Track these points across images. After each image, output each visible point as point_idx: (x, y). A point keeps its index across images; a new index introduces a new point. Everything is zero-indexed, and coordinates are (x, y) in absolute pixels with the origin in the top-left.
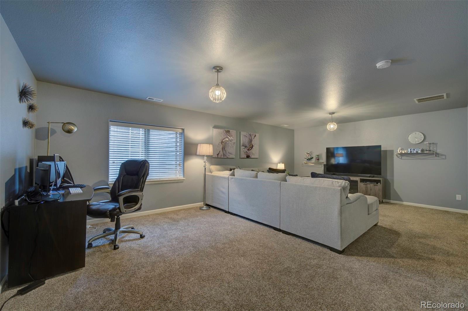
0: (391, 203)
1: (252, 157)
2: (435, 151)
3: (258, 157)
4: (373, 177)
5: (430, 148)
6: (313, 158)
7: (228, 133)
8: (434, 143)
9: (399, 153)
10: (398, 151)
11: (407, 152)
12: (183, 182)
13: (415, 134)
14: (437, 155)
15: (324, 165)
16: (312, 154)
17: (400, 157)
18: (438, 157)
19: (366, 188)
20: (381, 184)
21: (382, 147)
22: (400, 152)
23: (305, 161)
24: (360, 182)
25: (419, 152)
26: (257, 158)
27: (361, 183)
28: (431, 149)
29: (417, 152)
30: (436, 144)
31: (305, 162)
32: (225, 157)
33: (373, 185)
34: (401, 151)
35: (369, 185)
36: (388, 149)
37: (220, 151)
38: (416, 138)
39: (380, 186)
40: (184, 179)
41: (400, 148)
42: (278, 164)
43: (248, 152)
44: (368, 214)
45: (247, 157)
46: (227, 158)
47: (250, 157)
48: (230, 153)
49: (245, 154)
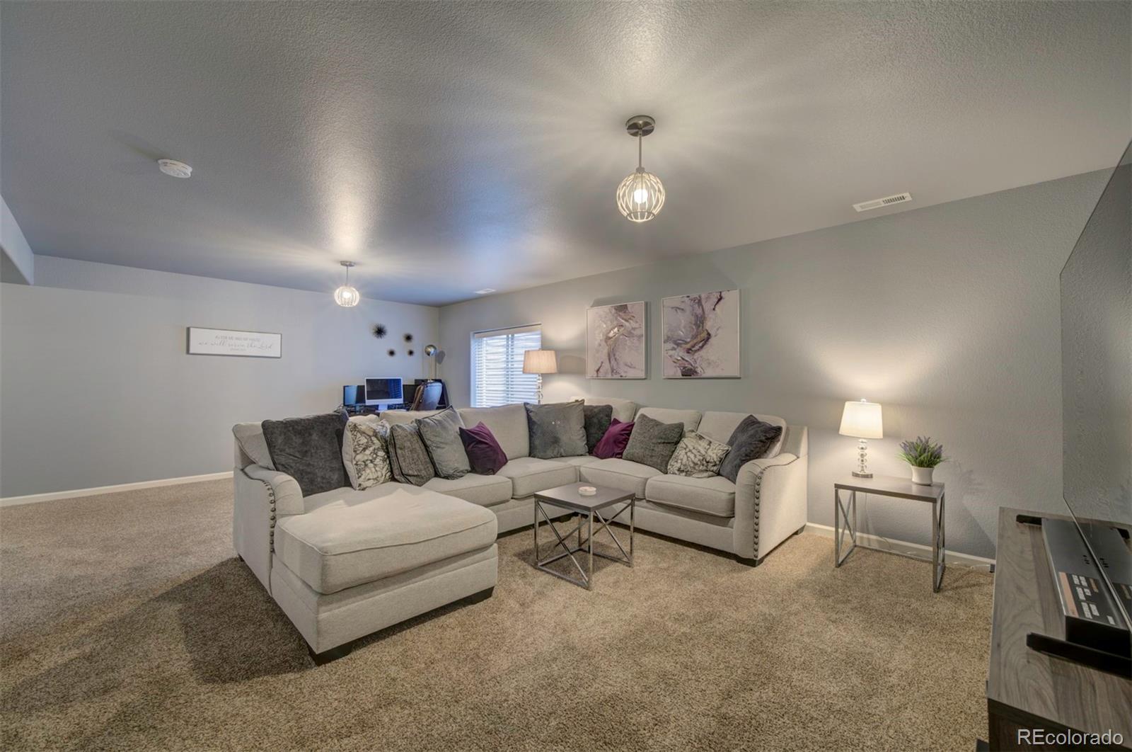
1: (704, 376)
3: (737, 374)
37: (602, 363)
42: (847, 404)
43: (688, 357)
45: (683, 375)
46: (622, 378)
47: (696, 372)
48: (630, 365)
49: (678, 365)
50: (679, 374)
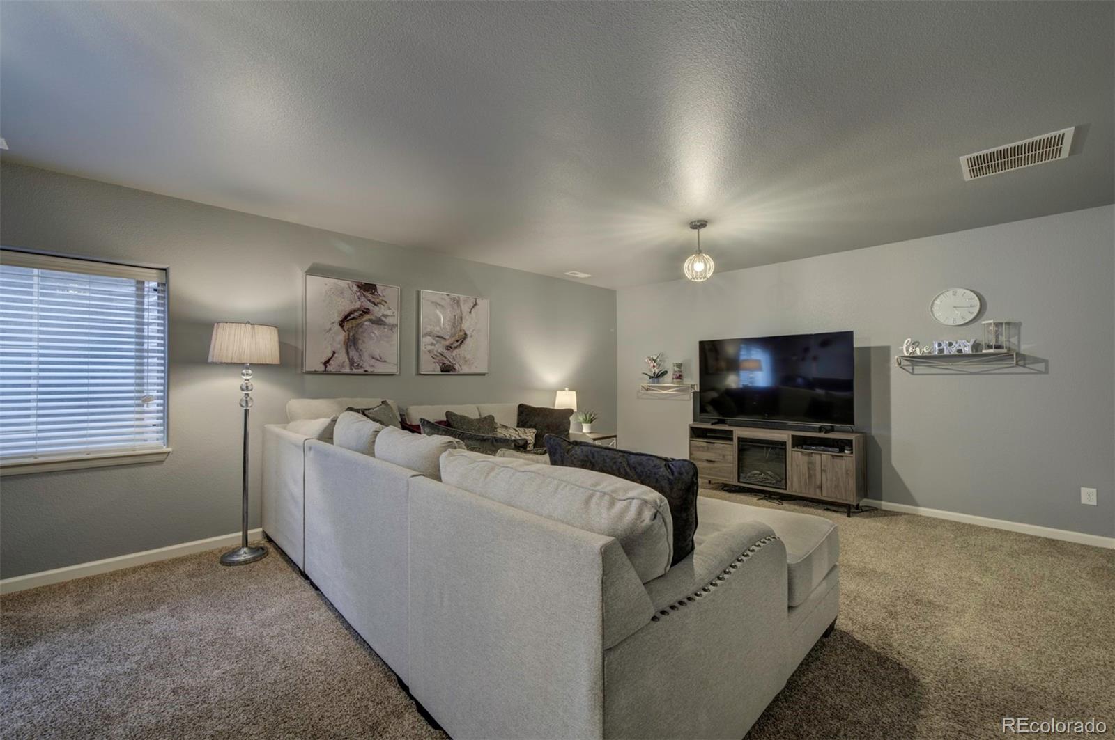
0: (881, 510)
1: (461, 372)
2: (1012, 347)
3: (486, 372)
4: (832, 430)
5: (997, 337)
6: (666, 372)
7: (366, 294)
8: (1011, 321)
9: (906, 354)
10: (902, 349)
11: (930, 353)
12: (161, 462)
13: (954, 294)
14: (1022, 359)
15: (694, 393)
16: (664, 361)
17: (910, 369)
18: (1024, 366)
19: (810, 466)
20: (852, 453)
21: (855, 336)
22: (907, 351)
23: (646, 382)
24: (793, 447)
25: (967, 350)
26: (484, 374)
27: (796, 449)
28: (1003, 340)
29: (960, 351)
30: (1017, 325)
31: (645, 385)
32: (355, 371)
33: (830, 457)
34: (910, 350)
35: (818, 457)
36: (873, 344)
37: (334, 352)
38: (955, 307)
39: (848, 461)
40: (170, 449)
41: (909, 339)
42: (559, 392)
43: (447, 353)
44: (790, 608)
45: (442, 371)
46: (366, 373)
47: (454, 369)
48: (379, 358)
49: (437, 361)
50: (438, 371)
